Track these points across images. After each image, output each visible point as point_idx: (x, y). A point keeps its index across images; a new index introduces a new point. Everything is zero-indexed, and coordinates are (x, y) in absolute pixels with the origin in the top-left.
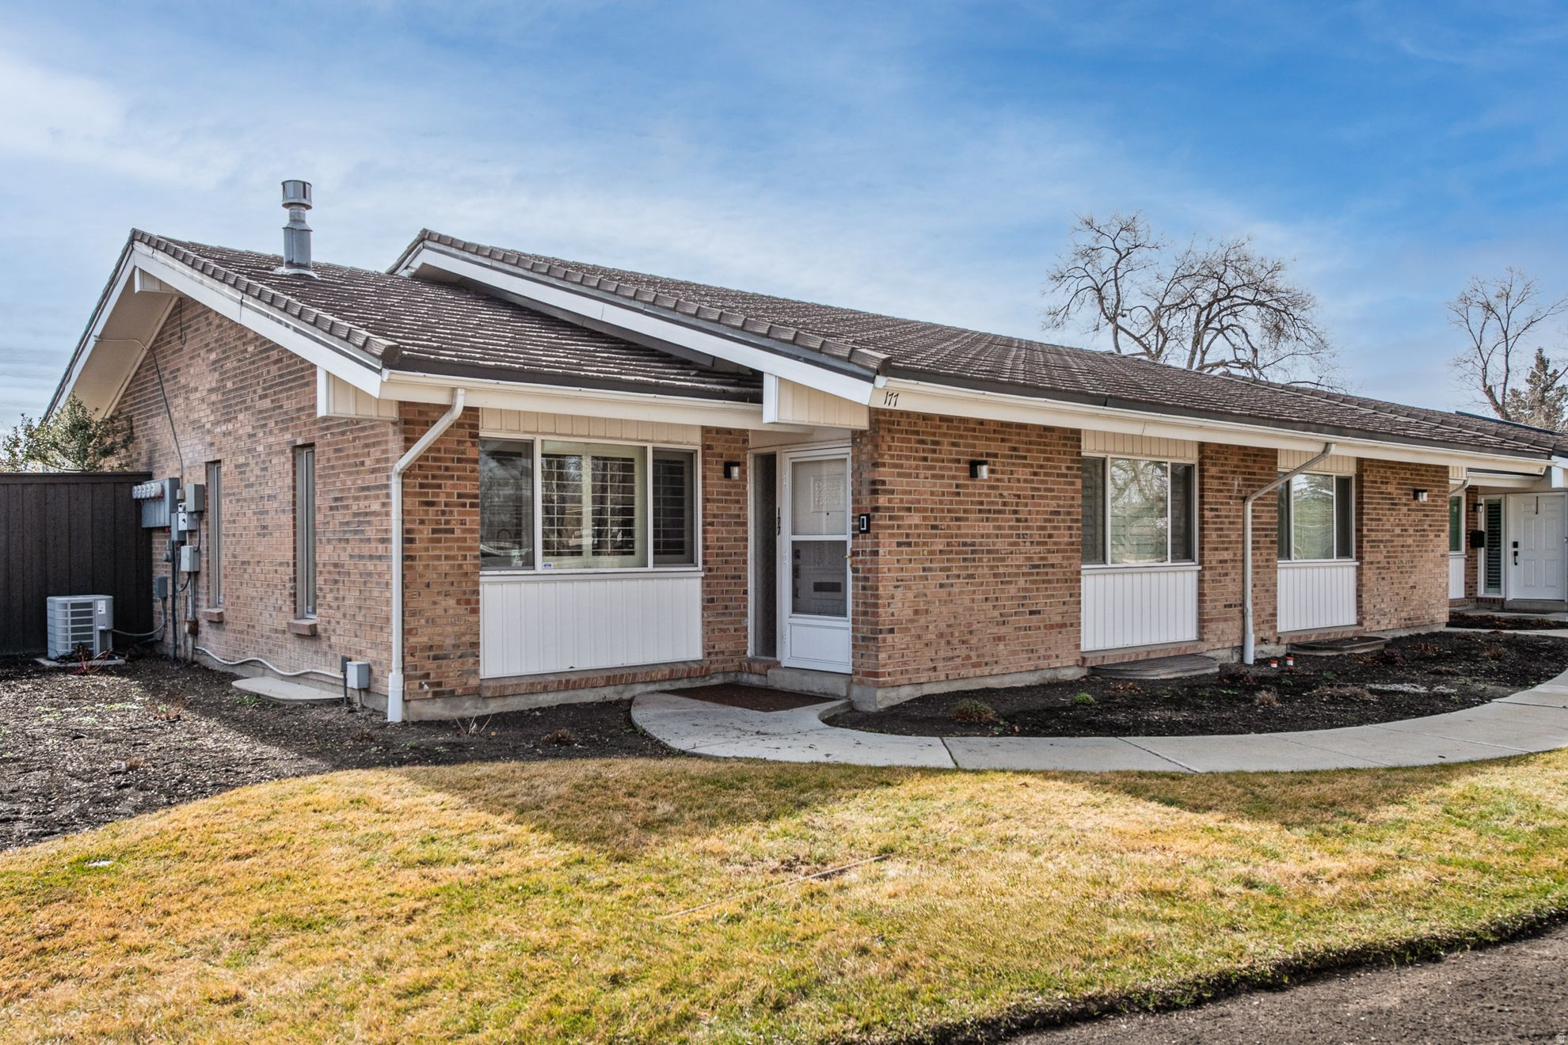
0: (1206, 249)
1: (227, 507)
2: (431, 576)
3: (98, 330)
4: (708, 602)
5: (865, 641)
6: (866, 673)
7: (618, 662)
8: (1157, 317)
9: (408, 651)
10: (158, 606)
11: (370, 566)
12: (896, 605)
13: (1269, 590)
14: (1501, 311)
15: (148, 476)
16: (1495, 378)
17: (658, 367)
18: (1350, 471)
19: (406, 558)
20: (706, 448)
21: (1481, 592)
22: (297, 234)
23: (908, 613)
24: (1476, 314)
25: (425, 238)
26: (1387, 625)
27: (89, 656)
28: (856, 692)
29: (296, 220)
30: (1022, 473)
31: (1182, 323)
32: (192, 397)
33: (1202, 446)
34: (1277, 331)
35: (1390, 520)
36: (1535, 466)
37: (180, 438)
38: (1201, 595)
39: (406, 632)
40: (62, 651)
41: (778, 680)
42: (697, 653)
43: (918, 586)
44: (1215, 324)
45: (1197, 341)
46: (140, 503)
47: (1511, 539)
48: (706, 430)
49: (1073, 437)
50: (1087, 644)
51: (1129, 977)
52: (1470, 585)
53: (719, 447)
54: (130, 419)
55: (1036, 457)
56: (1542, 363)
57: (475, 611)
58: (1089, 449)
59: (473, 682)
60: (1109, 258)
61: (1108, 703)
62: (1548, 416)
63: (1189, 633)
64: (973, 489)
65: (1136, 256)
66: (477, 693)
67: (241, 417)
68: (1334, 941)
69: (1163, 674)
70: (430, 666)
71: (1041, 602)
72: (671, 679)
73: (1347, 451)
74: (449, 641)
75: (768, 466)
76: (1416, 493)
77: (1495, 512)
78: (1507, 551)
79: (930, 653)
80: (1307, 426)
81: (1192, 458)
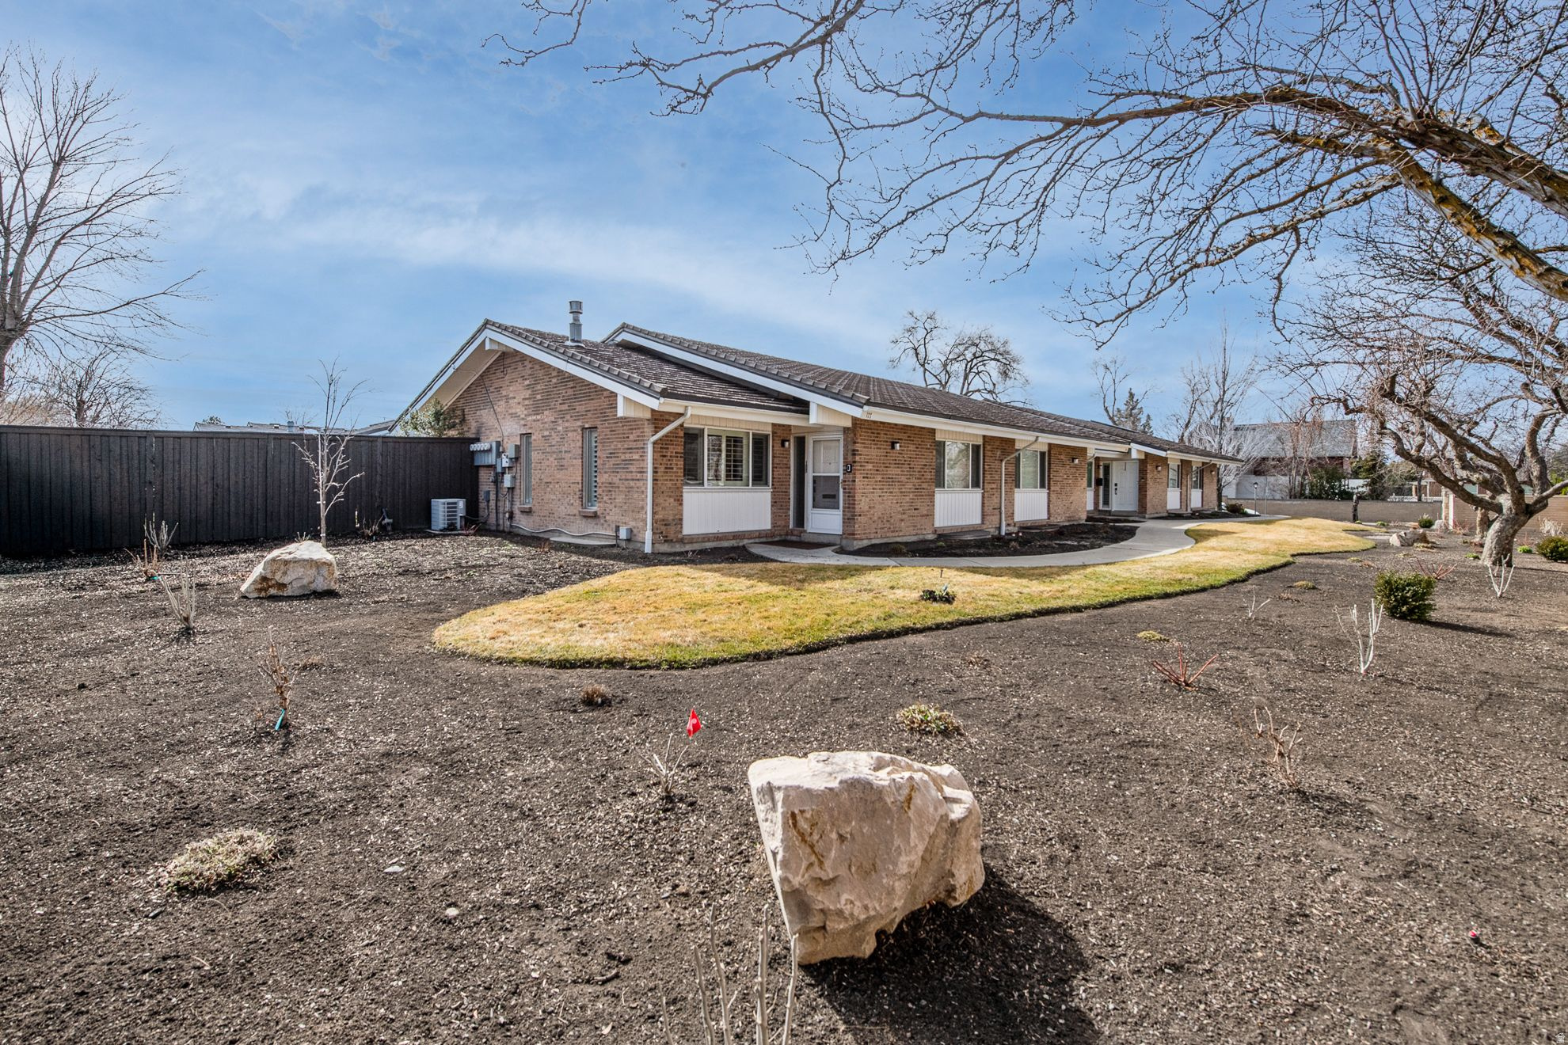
0: (972, 330)
1: (535, 456)
2: (664, 488)
3: (457, 364)
4: (774, 503)
5: (849, 519)
6: (848, 533)
7: (736, 529)
8: (945, 365)
9: (654, 521)
10: (483, 505)
11: (632, 484)
12: (862, 504)
13: (1011, 502)
14: (1112, 370)
15: (477, 440)
16: (1109, 404)
17: (755, 396)
18: (1045, 449)
19: (655, 480)
20: (774, 433)
21: (1101, 508)
22: (576, 326)
23: (867, 508)
24: (1102, 370)
25: (624, 327)
26: (1060, 519)
27: (455, 529)
28: (844, 542)
29: (576, 319)
30: (912, 447)
31: (958, 368)
32: (511, 401)
33: (984, 436)
34: (1005, 374)
35: (1062, 471)
36: (1124, 448)
37: (501, 421)
38: (983, 503)
39: (654, 513)
40: (441, 526)
41: (806, 538)
42: (769, 527)
43: (870, 496)
44: (975, 370)
45: (966, 378)
46: (473, 452)
47: (1114, 482)
48: (774, 425)
49: (933, 431)
50: (937, 524)
51: (989, 613)
52: (1096, 504)
53: (779, 432)
54: (463, 410)
55: (918, 440)
56: (1132, 395)
57: (681, 504)
58: (938, 438)
59: (680, 536)
60: (921, 333)
61: (951, 547)
62: (1133, 423)
63: (979, 521)
64: (893, 454)
65: (935, 332)
66: (682, 541)
67: (546, 413)
68: (1050, 606)
69: (969, 537)
70: (663, 528)
71: (918, 505)
72: (759, 537)
73: (1046, 439)
74: (671, 518)
75: (801, 443)
76: (1073, 459)
77: (1107, 469)
78: (1112, 487)
79: (874, 526)
80: (1029, 429)
81: (980, 442)
